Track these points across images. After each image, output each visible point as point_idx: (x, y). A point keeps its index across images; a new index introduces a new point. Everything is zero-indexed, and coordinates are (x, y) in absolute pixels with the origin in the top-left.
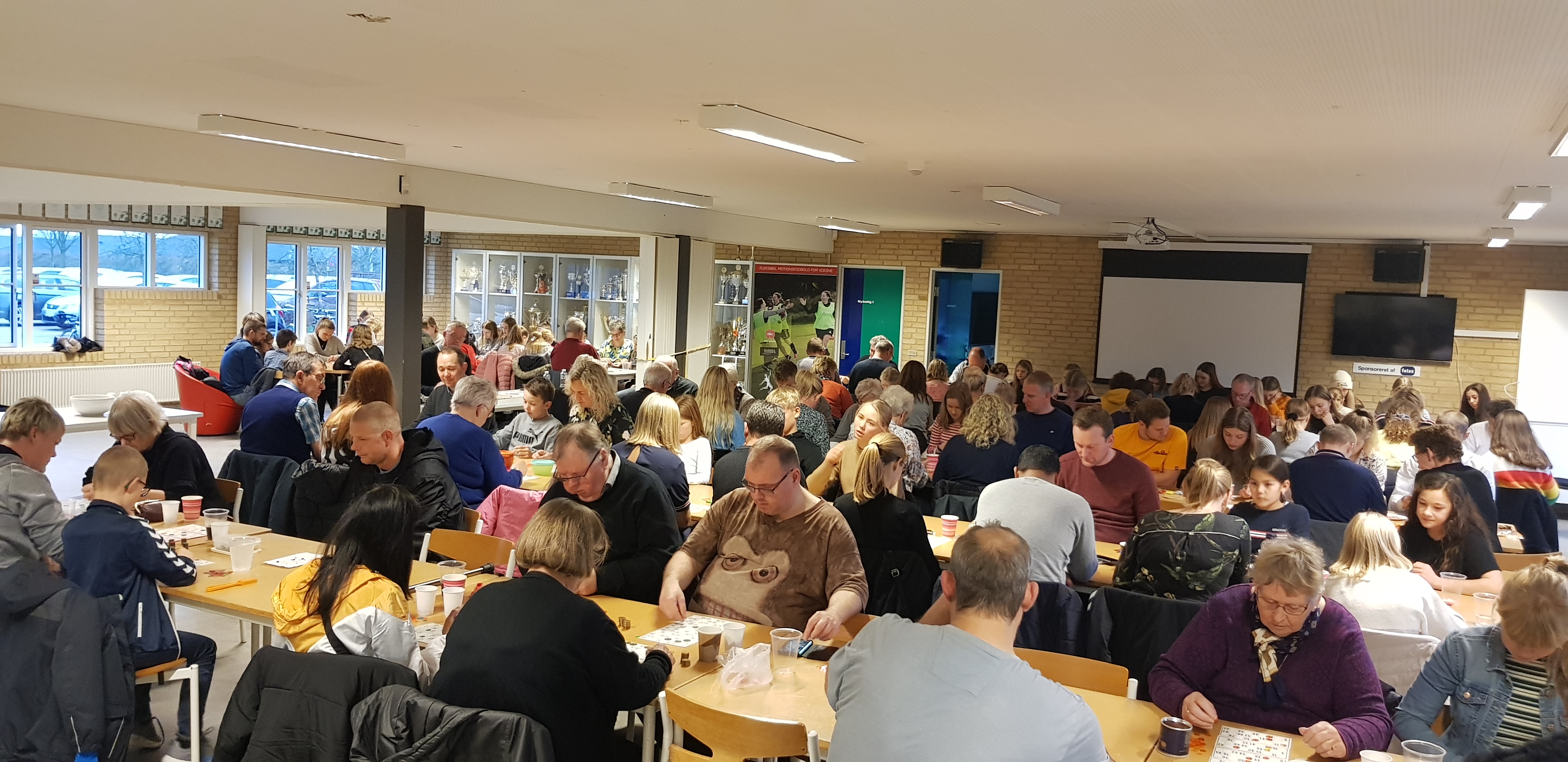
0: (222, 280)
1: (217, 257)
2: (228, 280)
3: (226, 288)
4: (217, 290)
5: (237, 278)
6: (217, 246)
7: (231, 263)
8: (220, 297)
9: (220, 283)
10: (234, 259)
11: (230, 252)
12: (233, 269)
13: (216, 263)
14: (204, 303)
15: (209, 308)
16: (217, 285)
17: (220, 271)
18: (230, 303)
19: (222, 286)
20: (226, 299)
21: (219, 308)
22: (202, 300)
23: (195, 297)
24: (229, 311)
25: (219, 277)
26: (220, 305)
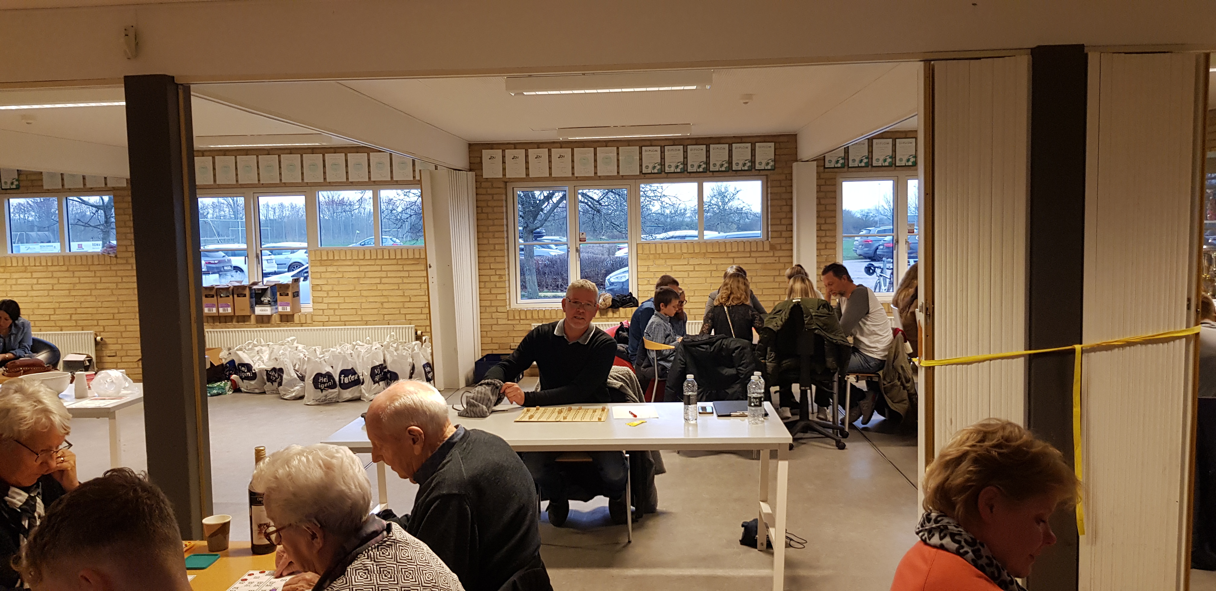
2: (783, 228)
3: (781, 237)
11: (784, 196)
12: (789, 215)
13: (771, 209)
15: (760, 260)
18: (786, 253)
19: (776, 235)
21: (772, 260)
23: (741, 249)
26: (773, 256)
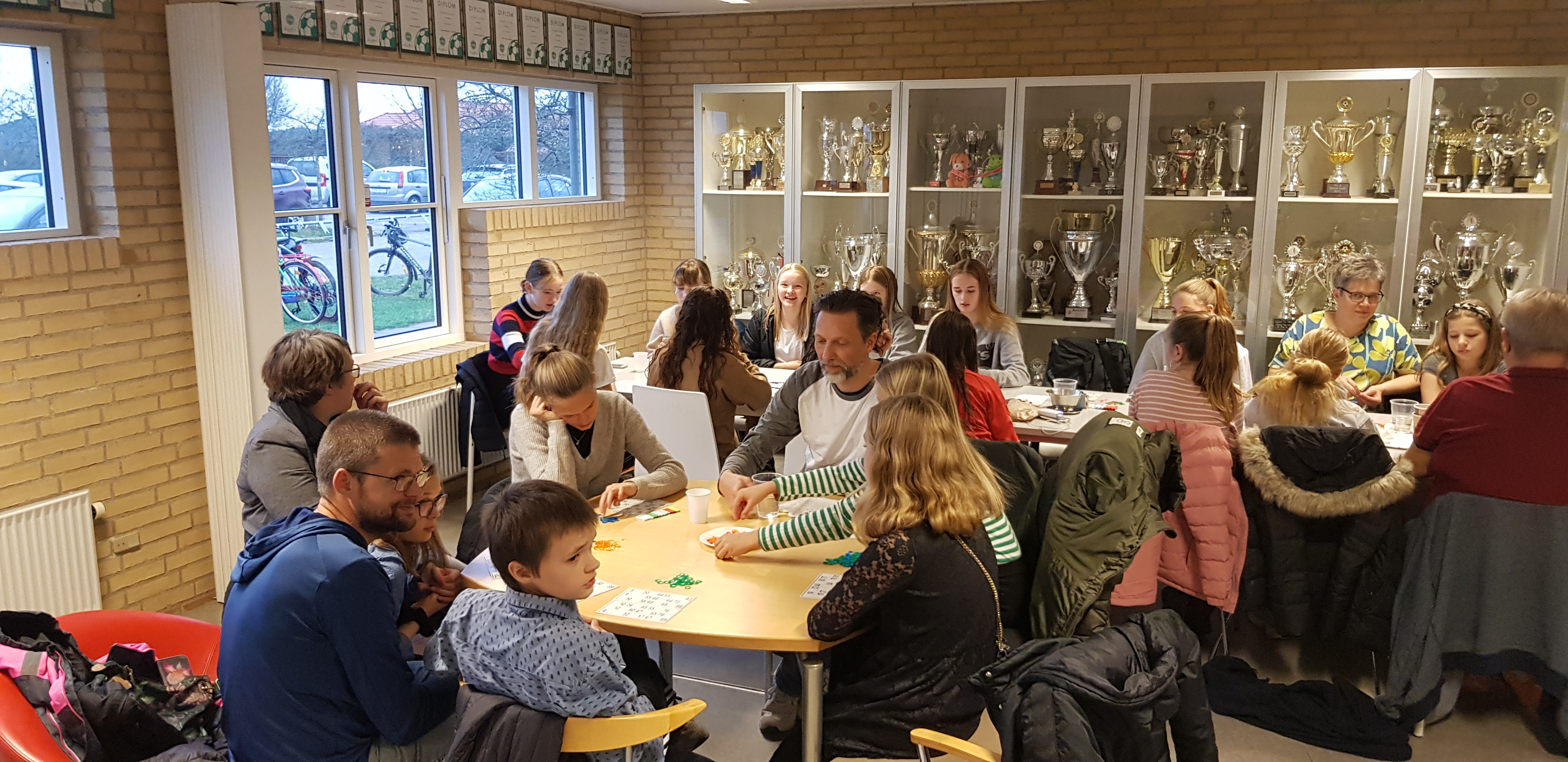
0: (132, 198)
1: (104, 120)
2: (149, 197)
3: (145, 224)
4: (117, 233)
5: (176, 187)
6: (98, 81)
7: (152, 140)
8: (128, 257)
9: (121, 209)
10: (159, 122)
11: (146, 101)
12: (162, 160)
13: (104, 140)
14: (79, 283)
15: (96, 299)
16: (112, 217)
17: (118, 169)
18: (165, 271)
19: (131, 218)
20: (150, 263)
21: (128, 295)
22: (70, 274)
23: (41, 268)
24: (163, 301)
25: (118, 188)
26: (133, 284)
